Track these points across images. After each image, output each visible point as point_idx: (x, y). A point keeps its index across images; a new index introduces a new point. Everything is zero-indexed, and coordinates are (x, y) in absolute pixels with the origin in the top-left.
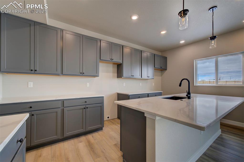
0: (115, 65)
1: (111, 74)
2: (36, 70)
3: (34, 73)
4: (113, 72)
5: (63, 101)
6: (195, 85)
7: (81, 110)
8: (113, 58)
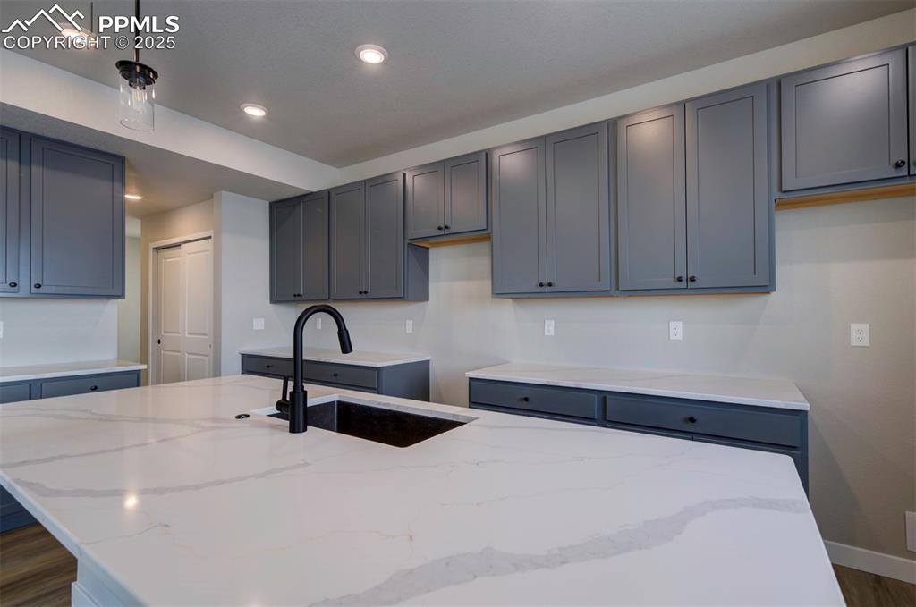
8: (447, 224)
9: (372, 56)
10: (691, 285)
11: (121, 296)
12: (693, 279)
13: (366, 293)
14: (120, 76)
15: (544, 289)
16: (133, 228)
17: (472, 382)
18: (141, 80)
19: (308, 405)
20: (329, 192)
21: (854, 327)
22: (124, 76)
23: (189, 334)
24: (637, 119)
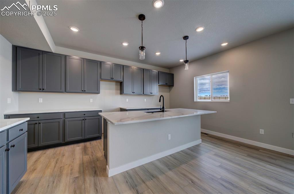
0: (118, 83)
1: (114, 91)
2: (43, 89)
3: (42, 92)
4: (116, 89)
5: (64, 114)
6: (195, 101)
7: (81, 121)
12: (152, 93)
13: (85, 91)
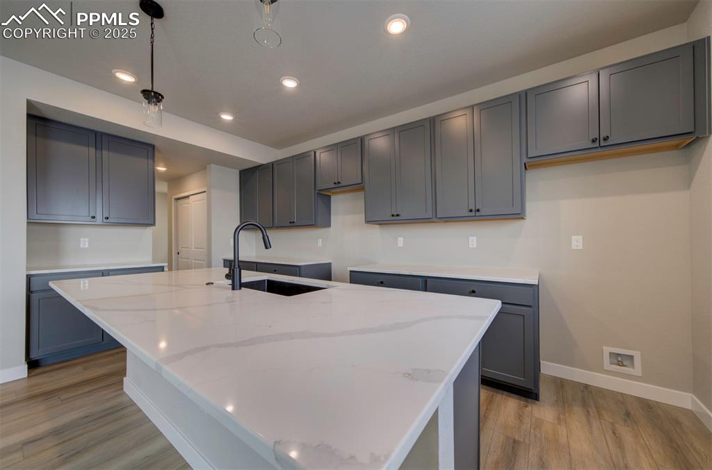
8: (340, 180)
9: (290, 84)
10: (477, 214)
11: (153, 224)
12: (478, 211)
13: (293, 222)
14: (143, 98)
15: (395, 218)
16: (161, 187)
17: (352, 273)
18: (154, 100)
19: (242, 281)
20: (272, 164)
21: (574, 238)
22: (145, 98)
23: (195, 248)
24: (451, 116)
